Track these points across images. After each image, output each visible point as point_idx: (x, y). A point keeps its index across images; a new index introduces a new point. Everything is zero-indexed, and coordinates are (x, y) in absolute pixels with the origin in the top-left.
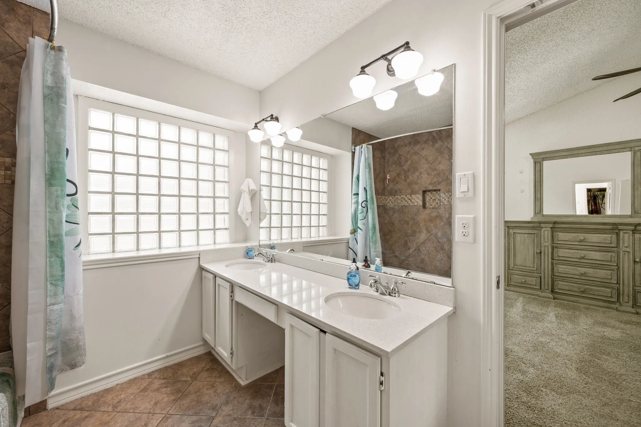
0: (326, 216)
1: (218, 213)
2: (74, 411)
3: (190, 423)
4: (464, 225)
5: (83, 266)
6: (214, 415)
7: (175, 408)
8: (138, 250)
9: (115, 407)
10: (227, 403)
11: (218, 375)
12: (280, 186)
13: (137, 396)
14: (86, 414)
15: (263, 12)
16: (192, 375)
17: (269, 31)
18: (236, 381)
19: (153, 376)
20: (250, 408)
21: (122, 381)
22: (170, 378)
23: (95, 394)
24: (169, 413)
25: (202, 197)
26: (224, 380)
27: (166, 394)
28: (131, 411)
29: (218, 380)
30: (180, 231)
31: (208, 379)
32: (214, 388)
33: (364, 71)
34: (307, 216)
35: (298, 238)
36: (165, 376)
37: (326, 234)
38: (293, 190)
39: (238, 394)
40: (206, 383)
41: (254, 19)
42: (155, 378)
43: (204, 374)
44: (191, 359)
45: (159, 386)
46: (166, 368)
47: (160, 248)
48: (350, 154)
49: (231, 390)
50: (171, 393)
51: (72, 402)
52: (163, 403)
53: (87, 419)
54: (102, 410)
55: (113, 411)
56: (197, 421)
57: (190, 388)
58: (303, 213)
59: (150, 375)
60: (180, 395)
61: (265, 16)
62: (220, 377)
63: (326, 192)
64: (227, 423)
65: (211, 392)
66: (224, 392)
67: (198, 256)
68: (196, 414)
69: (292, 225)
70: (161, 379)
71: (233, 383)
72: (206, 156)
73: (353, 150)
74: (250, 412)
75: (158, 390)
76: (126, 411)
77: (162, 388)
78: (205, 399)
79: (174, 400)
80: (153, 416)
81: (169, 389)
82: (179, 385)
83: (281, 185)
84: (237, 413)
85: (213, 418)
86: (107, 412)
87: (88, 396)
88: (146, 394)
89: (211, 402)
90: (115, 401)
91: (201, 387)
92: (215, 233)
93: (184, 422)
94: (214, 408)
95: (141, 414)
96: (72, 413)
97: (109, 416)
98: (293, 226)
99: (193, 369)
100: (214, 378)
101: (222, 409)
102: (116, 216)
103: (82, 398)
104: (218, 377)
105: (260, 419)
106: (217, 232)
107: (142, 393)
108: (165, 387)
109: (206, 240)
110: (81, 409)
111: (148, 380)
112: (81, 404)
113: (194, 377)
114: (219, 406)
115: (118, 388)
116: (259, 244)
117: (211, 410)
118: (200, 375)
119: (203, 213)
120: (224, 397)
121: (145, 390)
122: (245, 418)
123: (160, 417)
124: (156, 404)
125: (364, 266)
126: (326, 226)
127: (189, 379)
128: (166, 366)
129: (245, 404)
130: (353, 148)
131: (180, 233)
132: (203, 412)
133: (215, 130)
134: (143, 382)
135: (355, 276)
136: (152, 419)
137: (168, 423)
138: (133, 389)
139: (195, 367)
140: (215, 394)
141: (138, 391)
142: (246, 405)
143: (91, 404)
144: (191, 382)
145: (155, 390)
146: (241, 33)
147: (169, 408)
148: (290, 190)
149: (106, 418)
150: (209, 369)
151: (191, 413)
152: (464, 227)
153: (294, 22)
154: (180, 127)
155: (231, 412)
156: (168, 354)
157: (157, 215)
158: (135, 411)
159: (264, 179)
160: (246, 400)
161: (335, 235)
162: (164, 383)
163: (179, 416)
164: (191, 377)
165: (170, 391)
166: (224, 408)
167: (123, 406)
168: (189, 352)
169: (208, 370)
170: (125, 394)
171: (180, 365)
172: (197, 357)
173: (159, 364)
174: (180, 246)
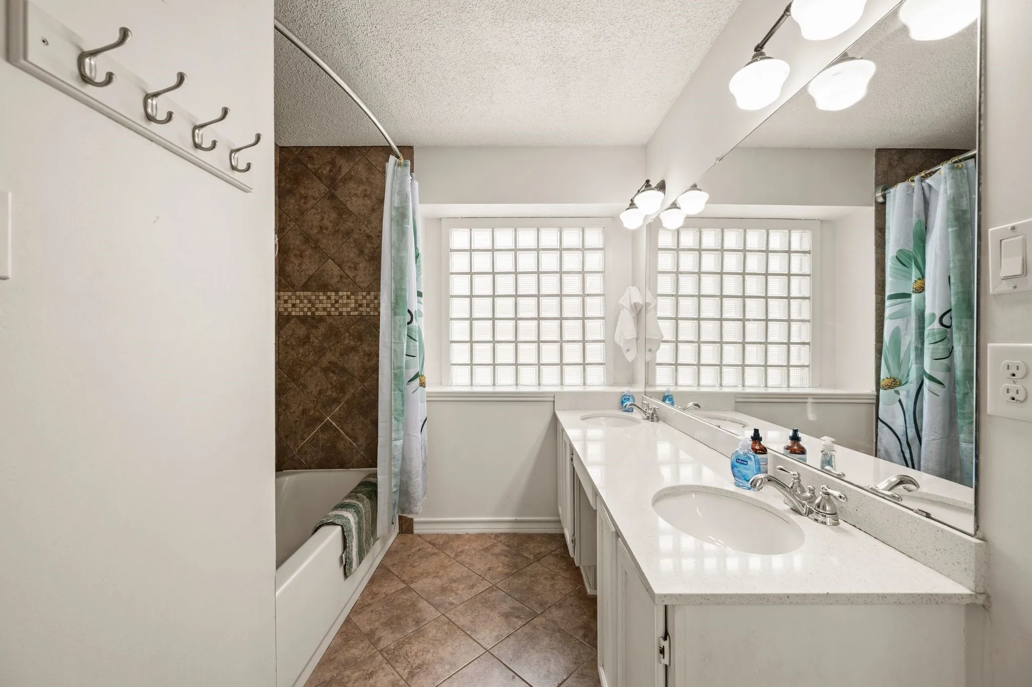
0: (808, 346)
1: (588, 342)
2: (428, 544)
3: (510, 608)
4: (1014, 371)
5: (427, 397)
6: (539, 613)
7: (504, 583)
8: (494, 385)
9: (457, 555)
10: (559, 606)
11: (565, 568)
12: (696, 294)
13: (477, 553)
14: (435, 551)
15: (593, 37)
16: (537, 554)
17: (614, 57)
18: (584, 585)
19: (500, 539)
20: (584, 628)
21: (471, 532)
22: (513, 547)
23: (448, 535)
24: (497, 585)
25: (566, 319)
26: (568, 576)
27: (504, 563)
28: (467, 566)
29: (561, 573)
30: (539, 364)
31: (552, 567)
32: (553, 581)
33: (763, 54)
34: (759, 345)
35: (736, 386)
36: (510, 543)
37: (806, 382)
38: (724, 299)
39: (578, 602)
40: (547, 570)
41: (586, 52)
42: (501, 541)
43: (550, 559)
44: (543, 535)
45: (500, 552)
46: (515, 535)
47: (517, 385)
48: (871, 210)
49: (572, 593)
50: (508, 565)
51: (430, 535)
52: (496, 571)
53: (434, 556)
54: (447, 553)
55: (454, 559)
56: (518, 609)
57: (528, 569)
58: (746, 341)
59: (497, 536)
60: (515, 571)
61: (598, 41)
62: (567, 570)
63: (808, 298)
64: (548, 630)
65: (548, 583)
66: (561, 591)
67: (552, 399)
68: (521, 601)
69: (721, 362)
70: (505, 545)
71: (577, 586)
72: (572, 261)
73: (881, 200)
74: (581, 633)
75: (497, 555)
76: (462, 563)
77: (501, 554)
78: (538, 588)
79: (507, 574)
80: (482, 580)
81: (507, 559)
82: (519, 560)
83: (720, 292)
84: (565, 625)
85: (536, 615)
86: (450, 557)
87: (443, 535)
88: (486, 554)
89: (543, 596)
90: (460, 550)
91: (540, 572)
92: (584, 370)
93: (506, 602)
94: (542, 604)
95: (473, 573)
96: (427, 545)
97: (449, 561)
98: (723, 363)
99: (541, 547)
100: (559, 568)
101: (550, 610)
102: (474, 344)
103: (438, 534)
104: (564, 569)
105: (590, 648)
106: (588, 368)
107: (482, 553)
108: (505, 556)
109: (573, 378)
110: (434, 545)
111: (493, 540)
112: (435, 540)
113: (538, 558)
114: (549, 605)
115: (466, 537)
116: (644, 390)
117: (538, 605)
118: (545, 558)
119: (568, 342)
120: (559, 597)
121: (486, 550)
122: (571, 636)
123: (487, 585)
124: (490, 569)
125: (788, 448)
126: (807, 366)
127: (531, 557)
128: (515, 532)
129: (580, 619)
130: (879, 194)
131: (539, 368)
132: (529, 602)
133: (583, 222)
134: (489, 541)
135: (745, 463)
136: (480, 583)
137: (491, 595)
138: (476, 545)
139: (543, 547)
140: (551, 588)
141: (481, 548)
142: (581, 621)
143: (441, 543)
144: (532, 561)
145: (494, 555)
146: (579, 79)
147: (499, 580)
148: (718, 299)
149: (446, 562)
150: (558, 554)
151: (516, 597)
152: (1014, 375)
153: (646, 24)
154: (539, 229)
155: (558, 620)
156: (519, 518)
157: (514, 344)
158: (470, 568)
159: (665, 284)
160: (585, 614)
161: (835, 386)
162: (506, 551)
163: (504, 593)
164: (535, 556)
165: (507, 562)
166: (553, 610)
167: (462, 558)
168: (542, 525)
169: (556, 555)
170: (469, 546)
171: (530, 537)
172: (551, 535)
173: (507, 527)
174: (539, 385)
